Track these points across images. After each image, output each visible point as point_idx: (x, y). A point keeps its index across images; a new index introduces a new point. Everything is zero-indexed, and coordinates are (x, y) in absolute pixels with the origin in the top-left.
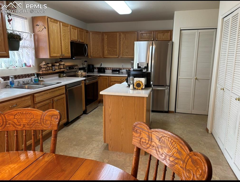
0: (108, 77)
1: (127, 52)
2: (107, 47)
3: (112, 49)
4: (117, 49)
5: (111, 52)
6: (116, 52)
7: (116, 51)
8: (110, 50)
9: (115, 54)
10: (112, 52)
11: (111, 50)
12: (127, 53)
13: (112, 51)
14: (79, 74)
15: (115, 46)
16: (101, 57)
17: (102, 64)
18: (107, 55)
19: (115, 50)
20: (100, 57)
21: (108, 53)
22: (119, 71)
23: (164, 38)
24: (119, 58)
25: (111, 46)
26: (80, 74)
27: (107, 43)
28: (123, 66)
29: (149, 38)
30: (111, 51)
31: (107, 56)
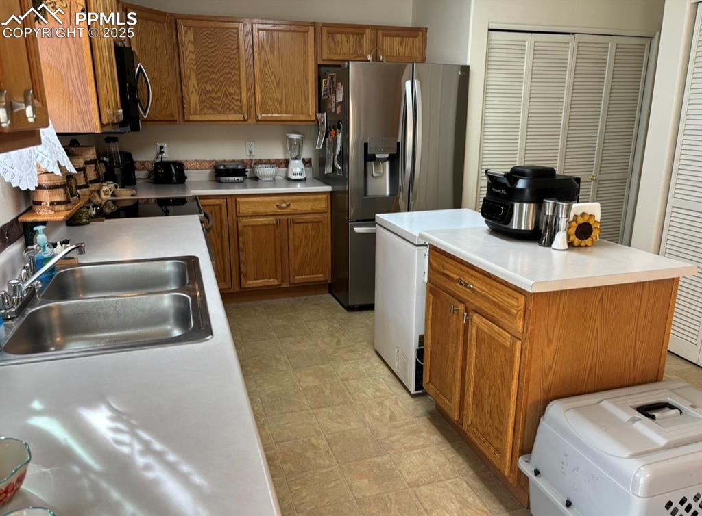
0: (223, 201)
1: (280, 99)
2: (198, 80)
3: (216, 86)
4: (240, 88)
5: (214, 98)
6: (237, 100)
7: (236, 97)
8: (209, 92)
9: (233, 109)
10: (218, 98)
11: (216, 93)
12: (280, 103)
13: (219, 94)
14: (103, 196)
15: (230, 75)
16: (175, 121)
17: (162, 147)
18: (198, 112)
19: (231, 90)
20: (173, 119)
21: (201, 101)
22: (241, 173)
23: (402, 54)
24: (249, 121)
25: (213, 76)
26: (109, 197)
27: (194, 62)
28: (253, 153)
29: (356, 51)
30: (213, 95)
31: (201, 114)
